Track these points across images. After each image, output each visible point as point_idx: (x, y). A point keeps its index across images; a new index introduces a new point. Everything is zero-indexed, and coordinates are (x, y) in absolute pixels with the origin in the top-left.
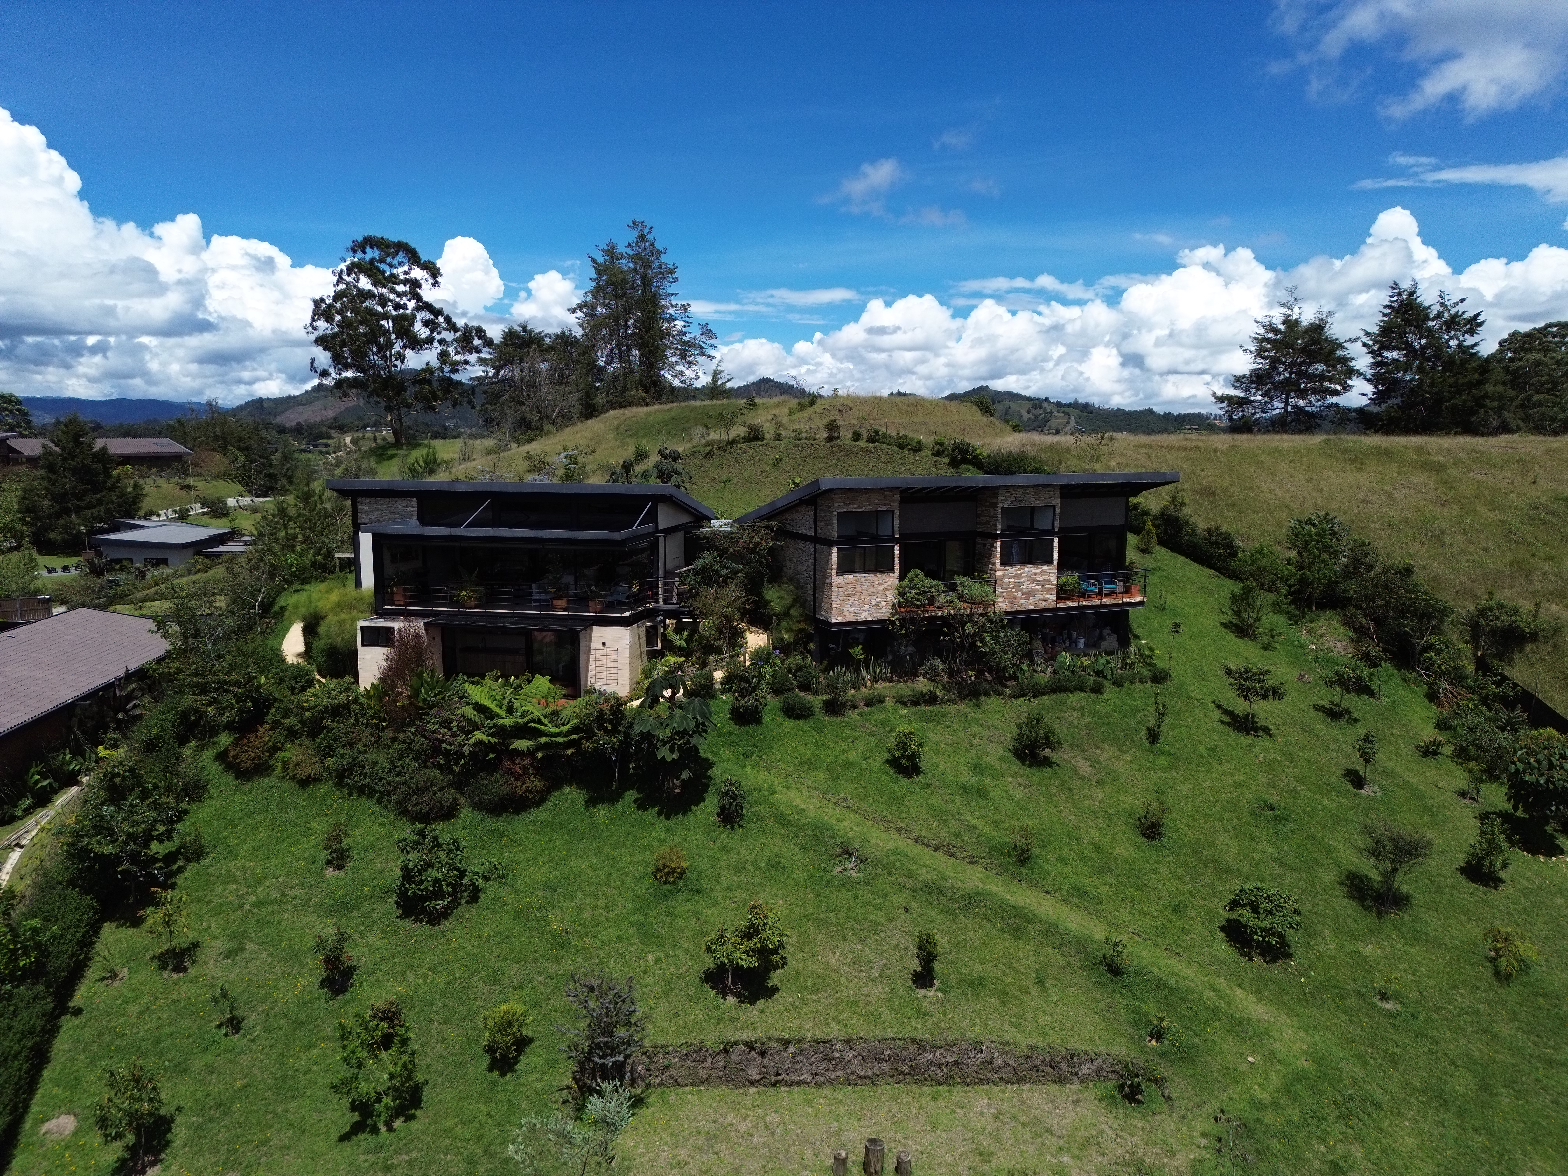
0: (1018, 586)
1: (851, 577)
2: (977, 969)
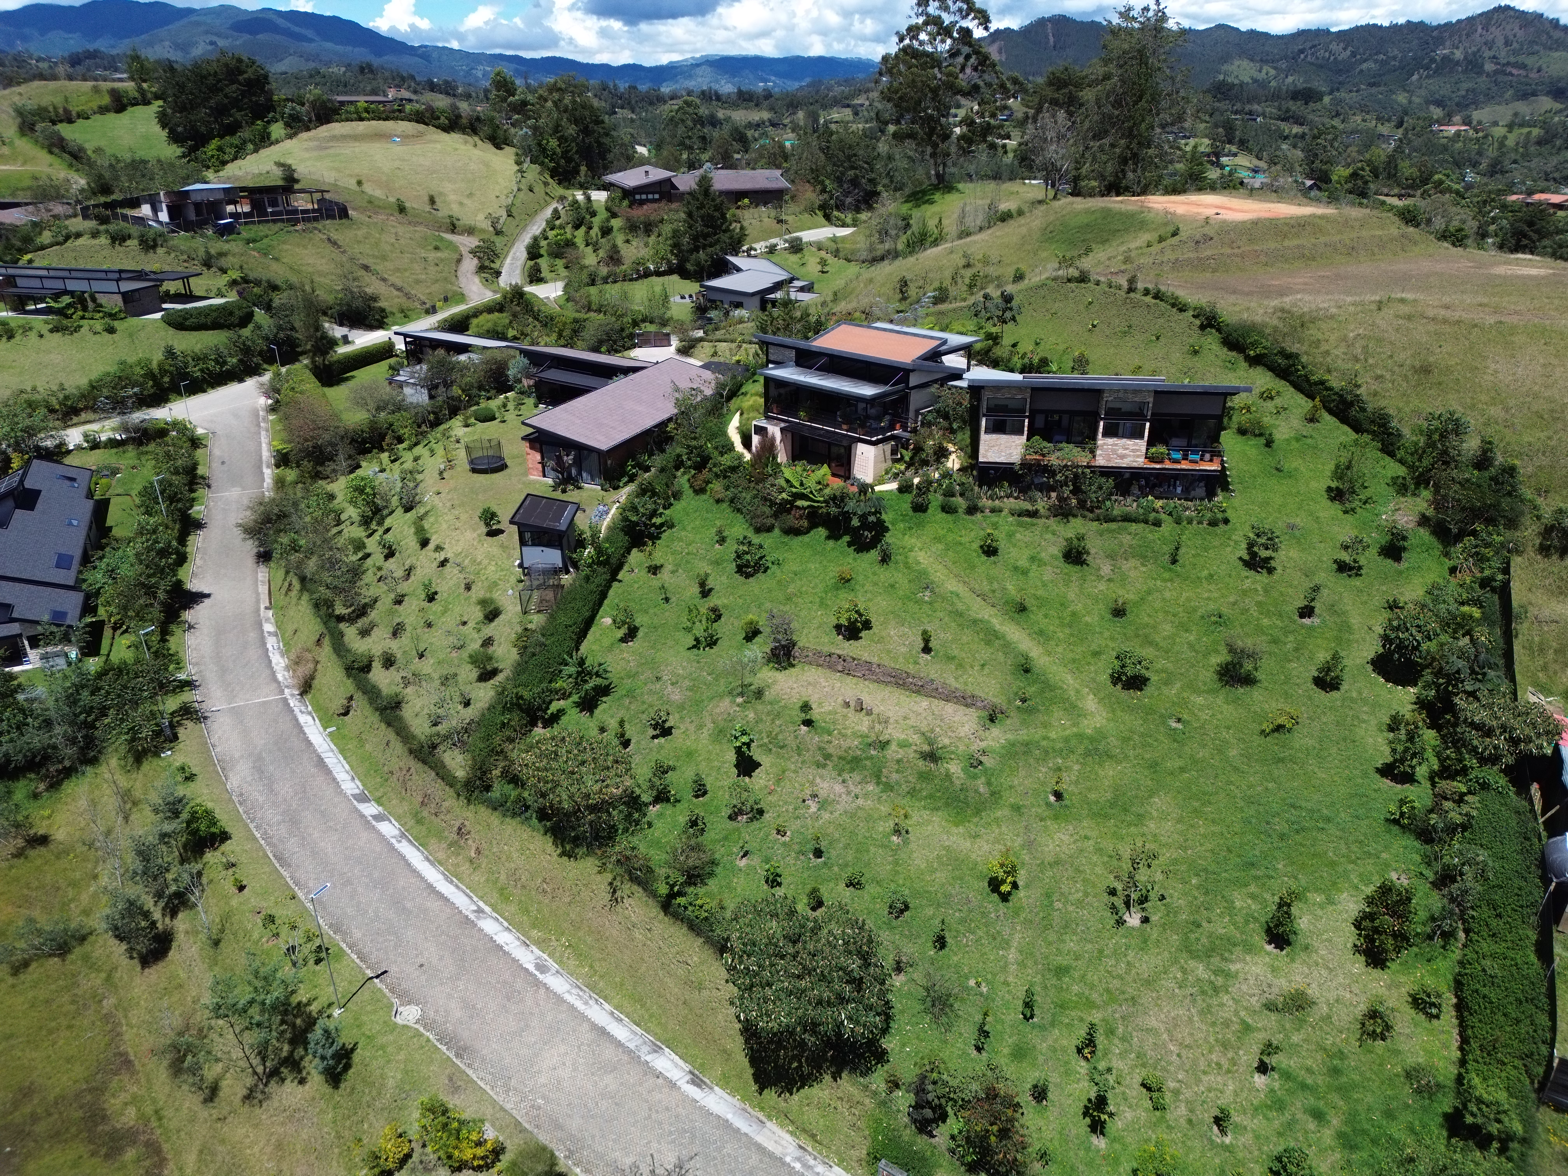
0: (1114, 451)
1: (994, 436)
2: (956, 652)
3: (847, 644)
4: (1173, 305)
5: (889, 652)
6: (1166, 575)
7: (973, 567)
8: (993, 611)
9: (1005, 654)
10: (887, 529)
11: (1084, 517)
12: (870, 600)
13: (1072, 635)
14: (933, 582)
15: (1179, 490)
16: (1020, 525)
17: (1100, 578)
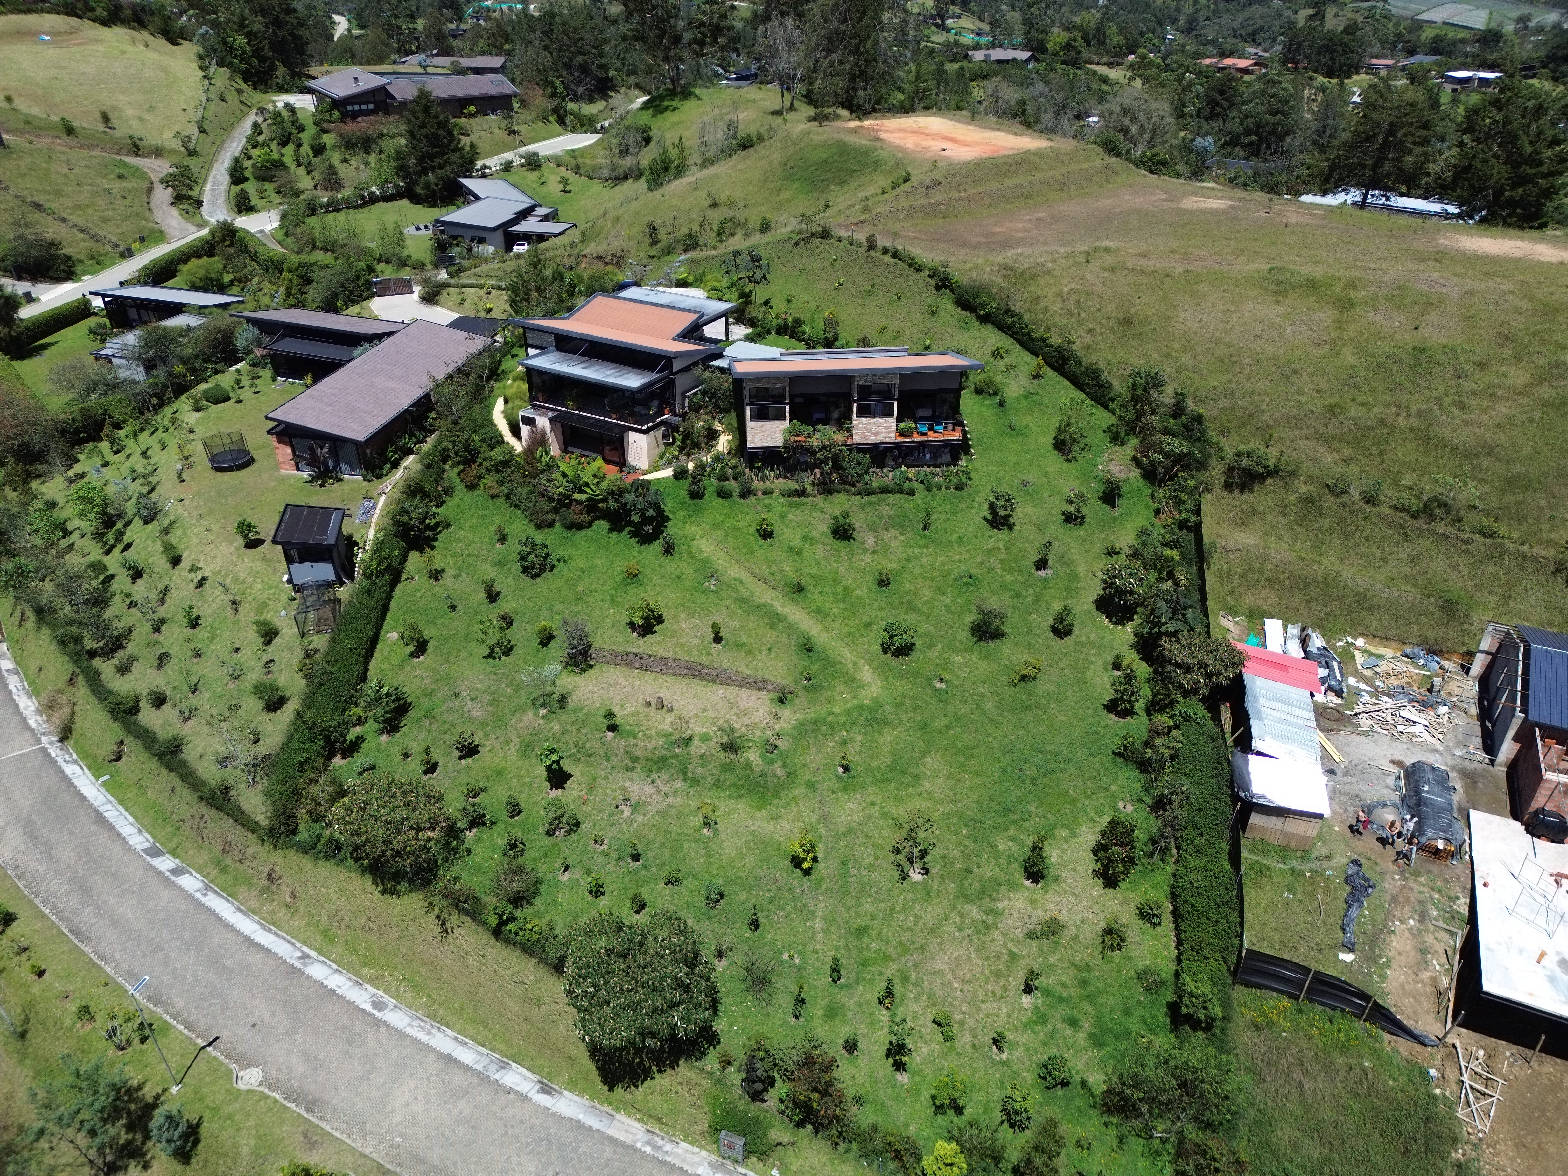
0: (869, 429)
1: (759, 423)
2: (744, 639)
3: (642, 641)
4: (910, 265)
5: (683, 645)
6: (922, 542)
7: (752, 552)
8: (774, 594)
9: (789, 635)
10: (668, 519)
11: (847, 492)
12: (659, 594)
13: (845, 610)
14: (716, 571)
15: (928, 457)
16: (791, 505)
17: (865, 550)
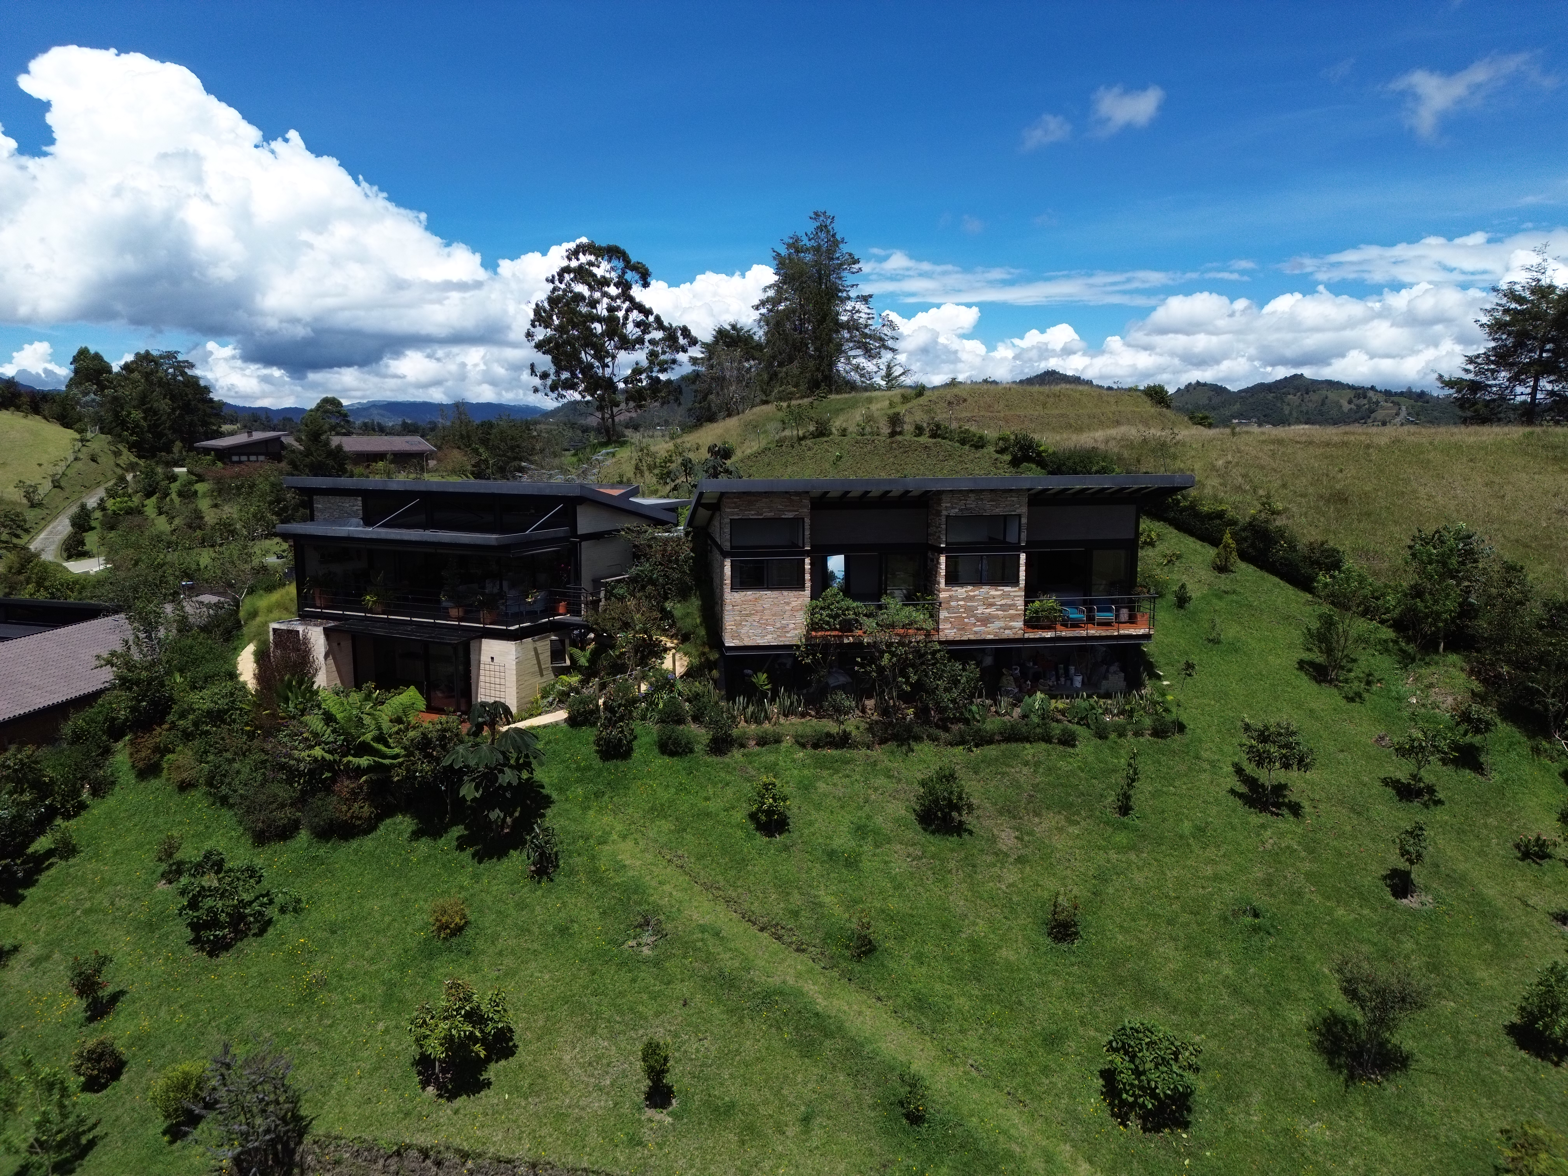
0: (970, 611)
1: (750, 594)
2: (733, 1091)
3: (447, 1110)
4: (964, 442)
5: (561, 1117)
6: (1121, 838)
7: (742, 863)
8: (801, 962)
9: (854, 1075)
10: (547, 801)
11: (934, 739)
12: (511, 973)
13: (987, 998)
14: (657, 909)
15: (1078, 681)
16: (820, 764)
17: (1001, 856)
